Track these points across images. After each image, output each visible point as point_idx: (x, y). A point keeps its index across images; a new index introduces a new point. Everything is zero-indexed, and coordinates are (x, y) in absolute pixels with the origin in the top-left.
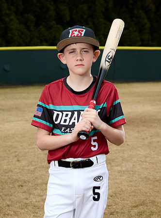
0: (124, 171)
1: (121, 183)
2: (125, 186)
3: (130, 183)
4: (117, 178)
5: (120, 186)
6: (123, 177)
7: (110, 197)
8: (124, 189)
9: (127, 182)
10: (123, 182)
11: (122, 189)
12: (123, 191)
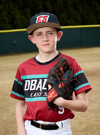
0: (92, 110)
1: (91, 119)
2: (93, 121)
3: (97, 119)
4: (88, 115)
5: (90, 122)
6: (92, 115)
7: (84, 131)
8: (93, 124)
9: (95, 118)
10: (92, 119)
11: (91, 124)
12: (92, 126)
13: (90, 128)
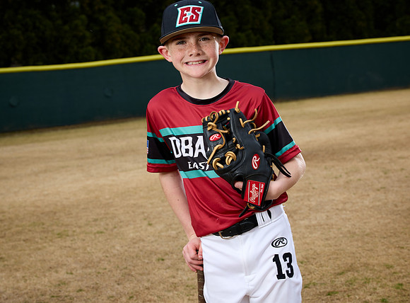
0: (314, 226)
1: (314, 243)
4: (306, 236)
9: (322, 240)
12: (317, 254)
13: (314, 258)
